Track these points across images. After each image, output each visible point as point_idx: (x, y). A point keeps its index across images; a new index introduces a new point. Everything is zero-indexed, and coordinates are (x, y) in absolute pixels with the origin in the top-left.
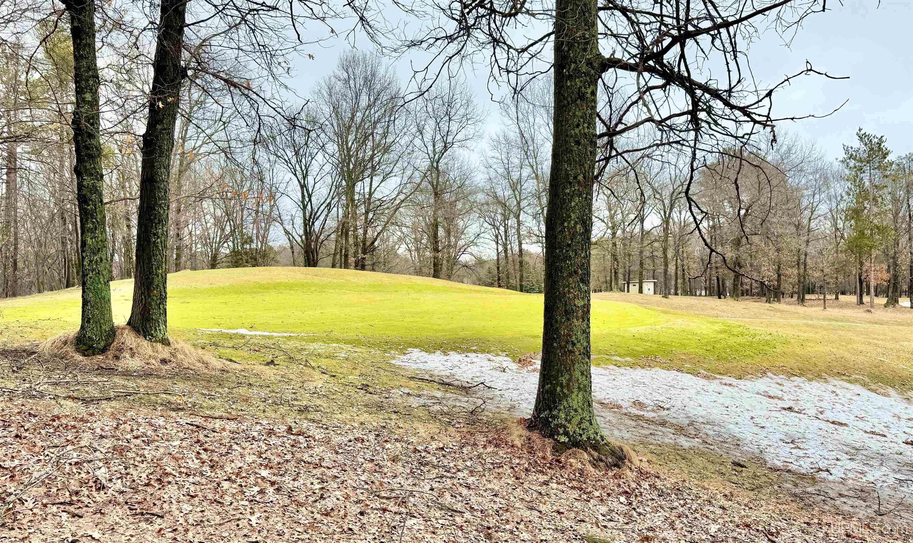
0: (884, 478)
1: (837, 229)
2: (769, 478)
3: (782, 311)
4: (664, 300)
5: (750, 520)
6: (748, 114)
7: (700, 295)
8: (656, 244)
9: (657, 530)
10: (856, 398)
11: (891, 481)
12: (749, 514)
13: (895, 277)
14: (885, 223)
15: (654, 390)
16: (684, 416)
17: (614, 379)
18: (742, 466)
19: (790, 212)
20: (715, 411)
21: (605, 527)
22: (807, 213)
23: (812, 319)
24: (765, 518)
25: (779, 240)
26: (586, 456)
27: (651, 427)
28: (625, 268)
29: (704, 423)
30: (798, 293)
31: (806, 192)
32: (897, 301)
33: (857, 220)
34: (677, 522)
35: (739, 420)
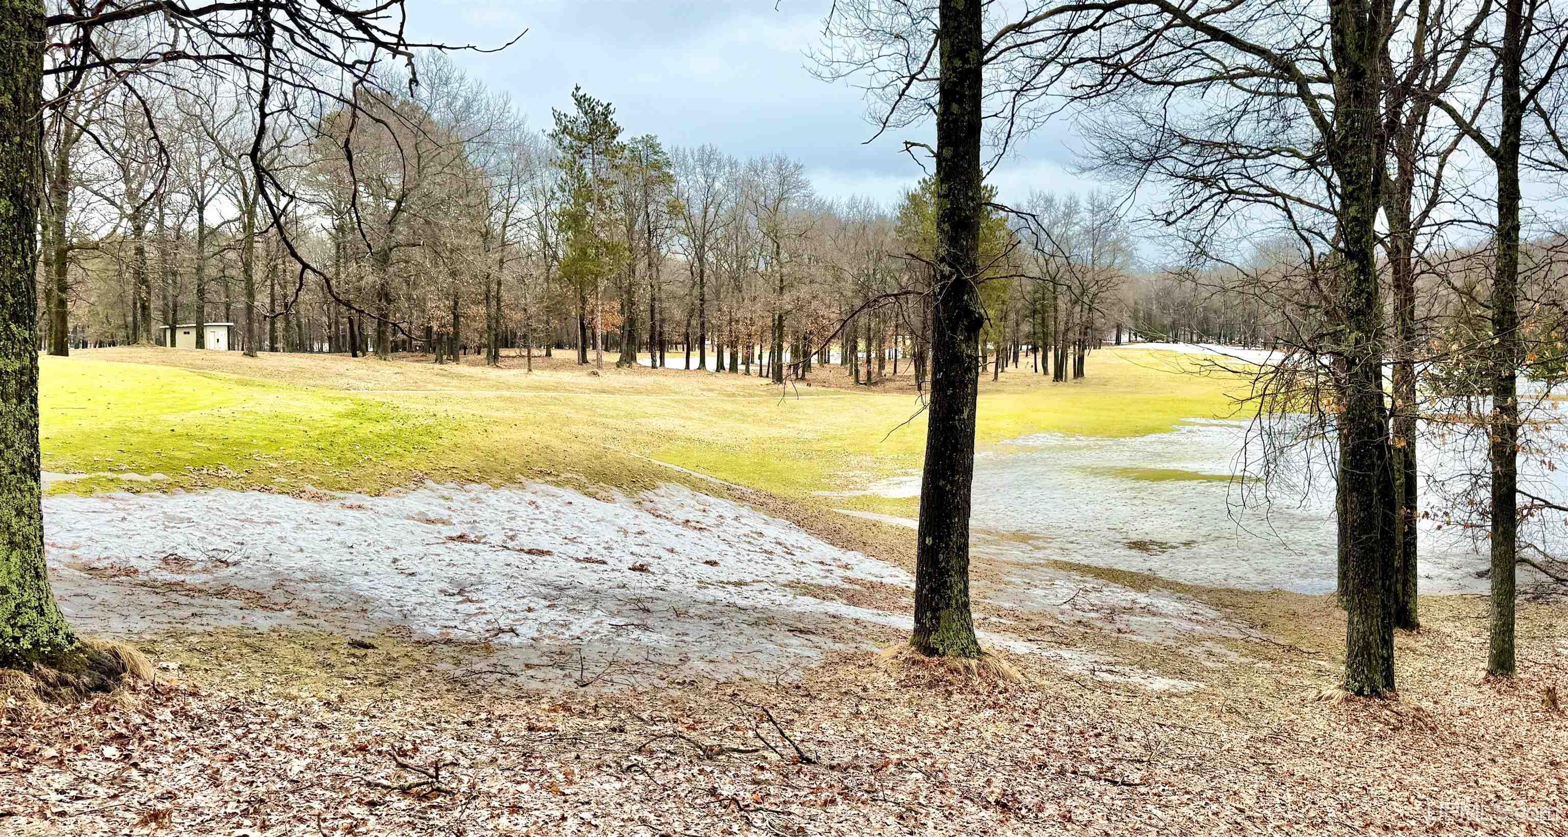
0: (596, 628)
1: (547, 244)
2: (414, 660)
3: (460, 376)
4: (248, 360)
5: (369, 737)
6: (365, 28)
7: (321, 351)
8: (231, 255)
9: (181, 794)
10: (565, 509)
11: (605, 629)
12: (370, 727)
13: (631, 321)
14: (616, 239)
15: (209, 531)
16: (269, 572)
17: (124, 519)
18: (366, 646)
19: (472, 211)
20: (327, 557)
21: (62, 814)
22: (500, 215)
23: (509, 388)
24: (397, 728)
25: (454, 256)
26: (27, 680)
27: (197, 601)
28: (165, 298)
29: (305, 581)
30: (488, 346)
31: (497, 180)
32: (634, 358)
33: (577, 232)
34: (225, 772)
35: (372, 567)
